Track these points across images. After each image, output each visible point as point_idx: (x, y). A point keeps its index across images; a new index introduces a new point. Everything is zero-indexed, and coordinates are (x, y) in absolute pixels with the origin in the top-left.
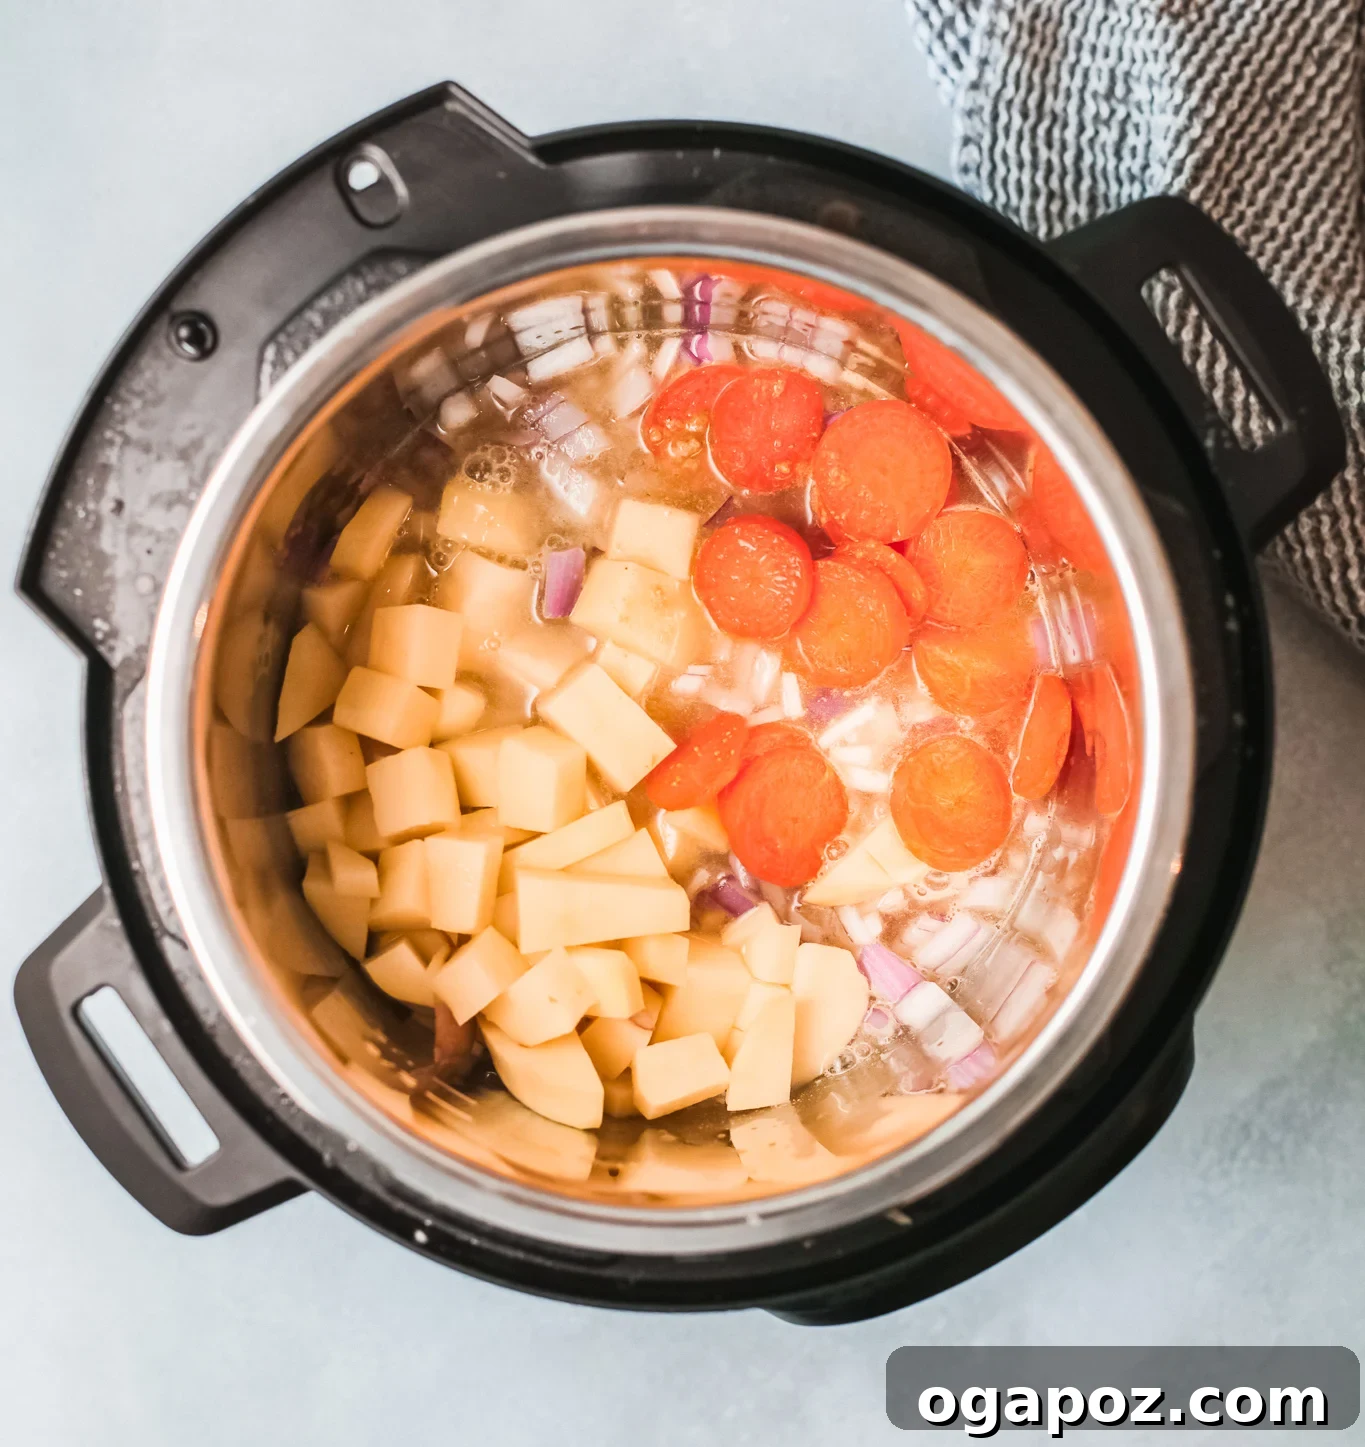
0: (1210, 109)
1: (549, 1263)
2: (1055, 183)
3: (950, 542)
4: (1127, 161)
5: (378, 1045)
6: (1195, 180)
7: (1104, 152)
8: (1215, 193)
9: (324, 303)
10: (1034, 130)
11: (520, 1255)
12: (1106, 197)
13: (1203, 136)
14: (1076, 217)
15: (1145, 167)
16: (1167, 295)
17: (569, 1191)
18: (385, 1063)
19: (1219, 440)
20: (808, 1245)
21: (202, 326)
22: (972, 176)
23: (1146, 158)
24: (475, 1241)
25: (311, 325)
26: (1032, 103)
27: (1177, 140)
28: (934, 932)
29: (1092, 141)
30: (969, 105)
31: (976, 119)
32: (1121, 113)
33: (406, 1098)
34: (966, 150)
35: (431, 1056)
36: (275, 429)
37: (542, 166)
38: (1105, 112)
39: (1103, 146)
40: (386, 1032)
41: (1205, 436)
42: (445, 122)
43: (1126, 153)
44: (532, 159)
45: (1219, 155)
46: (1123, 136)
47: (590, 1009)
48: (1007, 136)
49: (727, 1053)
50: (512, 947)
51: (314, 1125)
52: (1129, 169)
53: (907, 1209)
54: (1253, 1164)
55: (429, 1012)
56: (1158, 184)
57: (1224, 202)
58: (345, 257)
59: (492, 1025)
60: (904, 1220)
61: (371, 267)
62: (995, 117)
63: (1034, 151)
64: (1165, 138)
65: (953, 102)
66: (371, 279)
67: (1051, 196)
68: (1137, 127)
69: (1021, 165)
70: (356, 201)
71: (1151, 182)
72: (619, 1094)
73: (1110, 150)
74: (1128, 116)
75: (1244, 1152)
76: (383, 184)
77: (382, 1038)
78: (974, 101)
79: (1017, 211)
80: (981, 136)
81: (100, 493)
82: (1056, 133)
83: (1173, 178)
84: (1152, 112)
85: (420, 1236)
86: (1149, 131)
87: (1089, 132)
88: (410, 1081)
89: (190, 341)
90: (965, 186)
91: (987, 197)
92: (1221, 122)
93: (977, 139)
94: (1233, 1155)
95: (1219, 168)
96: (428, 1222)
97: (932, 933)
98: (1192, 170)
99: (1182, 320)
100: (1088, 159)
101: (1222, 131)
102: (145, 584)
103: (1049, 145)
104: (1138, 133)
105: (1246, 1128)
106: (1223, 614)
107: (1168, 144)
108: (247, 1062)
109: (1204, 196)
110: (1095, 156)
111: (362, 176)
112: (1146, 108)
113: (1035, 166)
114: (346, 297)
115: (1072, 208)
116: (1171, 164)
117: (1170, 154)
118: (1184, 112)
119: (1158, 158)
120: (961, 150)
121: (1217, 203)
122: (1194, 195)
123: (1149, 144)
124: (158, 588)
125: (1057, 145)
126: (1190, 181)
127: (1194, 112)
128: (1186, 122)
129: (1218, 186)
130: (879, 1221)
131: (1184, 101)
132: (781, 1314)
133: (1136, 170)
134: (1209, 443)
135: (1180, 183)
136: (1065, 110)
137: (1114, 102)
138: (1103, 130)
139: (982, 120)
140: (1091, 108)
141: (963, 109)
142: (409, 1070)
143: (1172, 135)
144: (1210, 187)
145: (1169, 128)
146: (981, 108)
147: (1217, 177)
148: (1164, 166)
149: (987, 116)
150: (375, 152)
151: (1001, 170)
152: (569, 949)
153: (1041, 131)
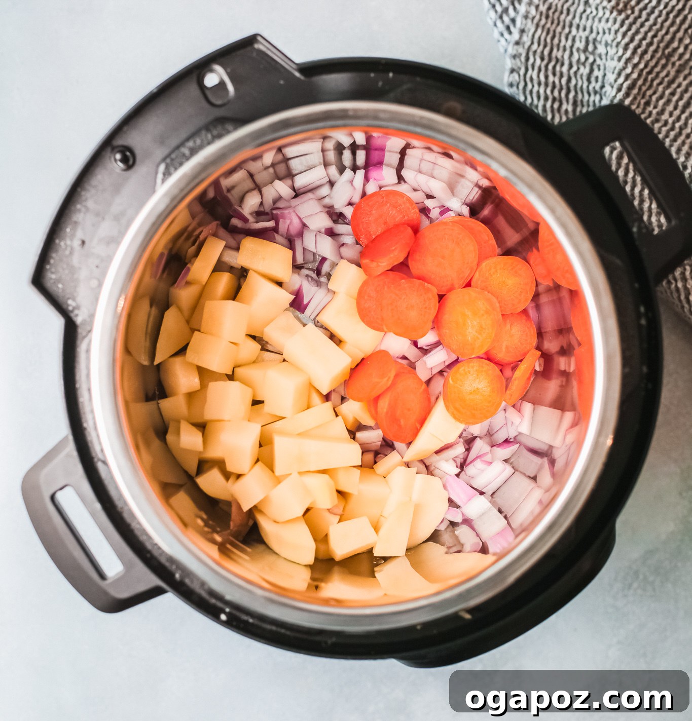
0: (636, 60)
1: (288, 633)
2: (556, 93)
3: (496, 271)
4: (593, 84)
5: (202, 519)
6: (627, 95)
7: (582, 79)
8: (637, 101)
9: (190, 144)
10: (546, 67)
11: (274, 628)
12: (582, 101)
13: (632, 72)
14: (566, 112)
15: (603, 87)
16: (611, 152)
17: (297, 596)
18: (206, 529)
19: (640, 228)
20: (419, 627)
21: (128, 153)
22: (515, 88)
23: (603, 82)
24: (251, 620)
25: (184, 155)
26: (546, 52)
27: (619, 75)
28: (483, 471)
29: (576, 73)
30: (514, 52)
31: (518, 60)
32: (591, 59)
33: (217, 547)
34: (512, 75)
35: (229, 526)
36: (162, 207)
37: (302, 78)
38: (583, 58)
39: (582, 76)
40: (206, 513)
41: (633, 226)
42: (254, 54)
43: (593, 79)
44: (297, 74)
45: (640, 82)
46: (592, 71)
47: (311, 504)
48: (533, 69)
49: (376, 528)
50: (271, 472)
51: (171, 560)
52: (594, 88)
53: (470, 611)
54: (640, 592)
55: (229, 504)
56: (609, 96)
57: (642, 106)
58: (201, 121)
59: (261, 512)
60: (468, 616)
61: (215, 127)
62: (527, 59)
63: (546, 77)
64: (613, 73)
65: (506, 51)
66: (215, 132)
67: (554, 100)
68: (599, 66)
69: (539, 84)
70: (208, 93)
71: (605, 95)
72: (322, 547)
73: (585, 78)
74: (595, 61)
75: (635, 585)
76: (222, 85)
77: (205, 516)
78: (517, 51)
79: (537, 107)
80: (520, 68)
81: (73, 236)
82: (558, 68)
83: (617, 93)
84: (606, 59)
85: (223, 617)
86: (605, 69)
87: (575, 68)
88: (218, 538)
89: (121, 161)
90: (510, 93)
91: (522, 99)
92: (642, 66)
93: (518, 70)
94: (630, 586)
95: (640, 89)
96: (227, 610)
97: (482, 471)
98: (626, 89)
99: (619, 165)
100: (573, 82)
101: (642, 70)
102: (94, 283)
103: (554, 74)
104: (599, 69)
105: (636, 573)
106: (639, 316)
107: (614, 76)
108: (138, 526)
109: (632, 103)
110: (577, 80)
111: (211, 80)
112: (604, 57)
113: (546, 85)
114: (202, 141)
115: (564, 107)
116: (616, 86)
117: (616, 81)
118: (623, 60)
119: (609, 83)
120: (509, 76)
121: (638, 107)
122: (627, 102)
123: (605, 75)
124: (100, 285)
125: (558, 74)
126: (625, 95)
127: (628, 60)
128: (624, 66)
129: (639, 98)
130: (455, 617)
131: (623, 54)
132: (403, 662)
133: (597, 88)
134: (635, 230)
135: (620, 96)
136: (563, 57)
137: (587, 54)
138: (582, 68)
139: (520, 60)
140: (576, 56)
141: (511, 54)
142: (218, 533)
143: (616, 72)
144: (635, 98)
145: (615, 68)
146: (520, 55)
147: (638, 93)
148: (612, 87)
149: (523, 58)
150: (218, 68)
151: (529, 86)
152: (300, 473)
153: (550, 67)
